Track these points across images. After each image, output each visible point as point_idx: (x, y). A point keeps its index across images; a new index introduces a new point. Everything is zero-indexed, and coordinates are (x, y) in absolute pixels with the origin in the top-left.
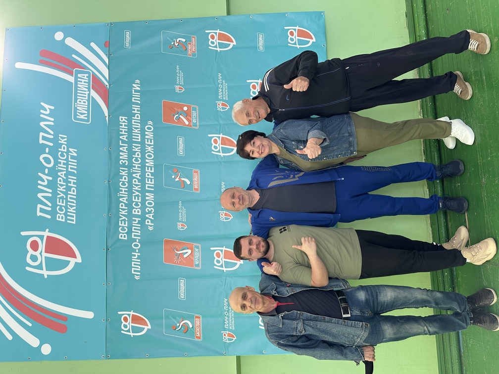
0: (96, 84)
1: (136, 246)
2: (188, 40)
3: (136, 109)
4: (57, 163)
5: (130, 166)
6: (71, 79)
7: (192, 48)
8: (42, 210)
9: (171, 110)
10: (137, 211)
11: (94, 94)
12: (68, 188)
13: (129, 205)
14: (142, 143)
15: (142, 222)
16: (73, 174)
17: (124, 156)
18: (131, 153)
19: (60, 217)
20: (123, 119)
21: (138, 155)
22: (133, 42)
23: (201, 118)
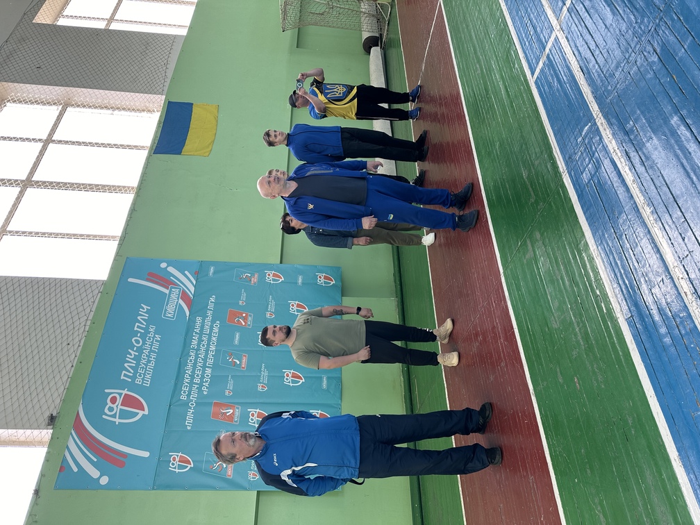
0: (184, 296)
1: (192, 405)
2: (253, 275)
3: (209, 313)
4: (144, 343)
5: (198, 350)
6: (167, 291)
7: (255, 280)
8: (125, 375)
9: (234, 315)
10: (197, 380)
11: (181, 302)
12: (149, 361)
13: (192, 377)
14: (210, 335)
15: (199, 389)
16: (154, 352)
17: (195, 342)
18: (200, 340)
19: (138, 381)
20: (199, 319)
21: (205, 343)
22: (214, 273)
23: (254, 321)
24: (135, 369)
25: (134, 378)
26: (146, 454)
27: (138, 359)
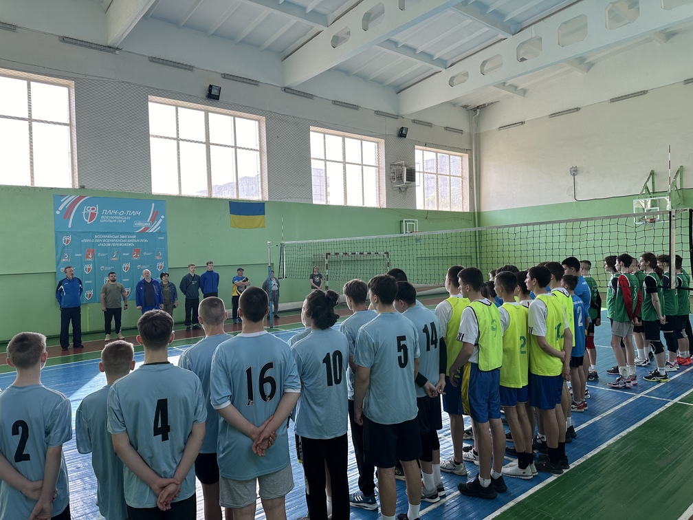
0: (147, 228)
1: (93, 240)
2: (161, 257)
3: (139, 241)
4: (121, 216)
5: (119, 239)
6: (149, 221)
7: (158, 258)
8: (105, 211)
9: (138, 251)
10: (104, 241)
11: (143, 227)
12: (112, 220)
13: (106, 238)
15: (101, 242)
16: (117, 221)
19: (102, 217)
20: (135, 237)
22: (161, 239)
23: (135, 260)
24: (109, 215)
25: (104, 215)
26: (70, 226)
27: (113, 215)
